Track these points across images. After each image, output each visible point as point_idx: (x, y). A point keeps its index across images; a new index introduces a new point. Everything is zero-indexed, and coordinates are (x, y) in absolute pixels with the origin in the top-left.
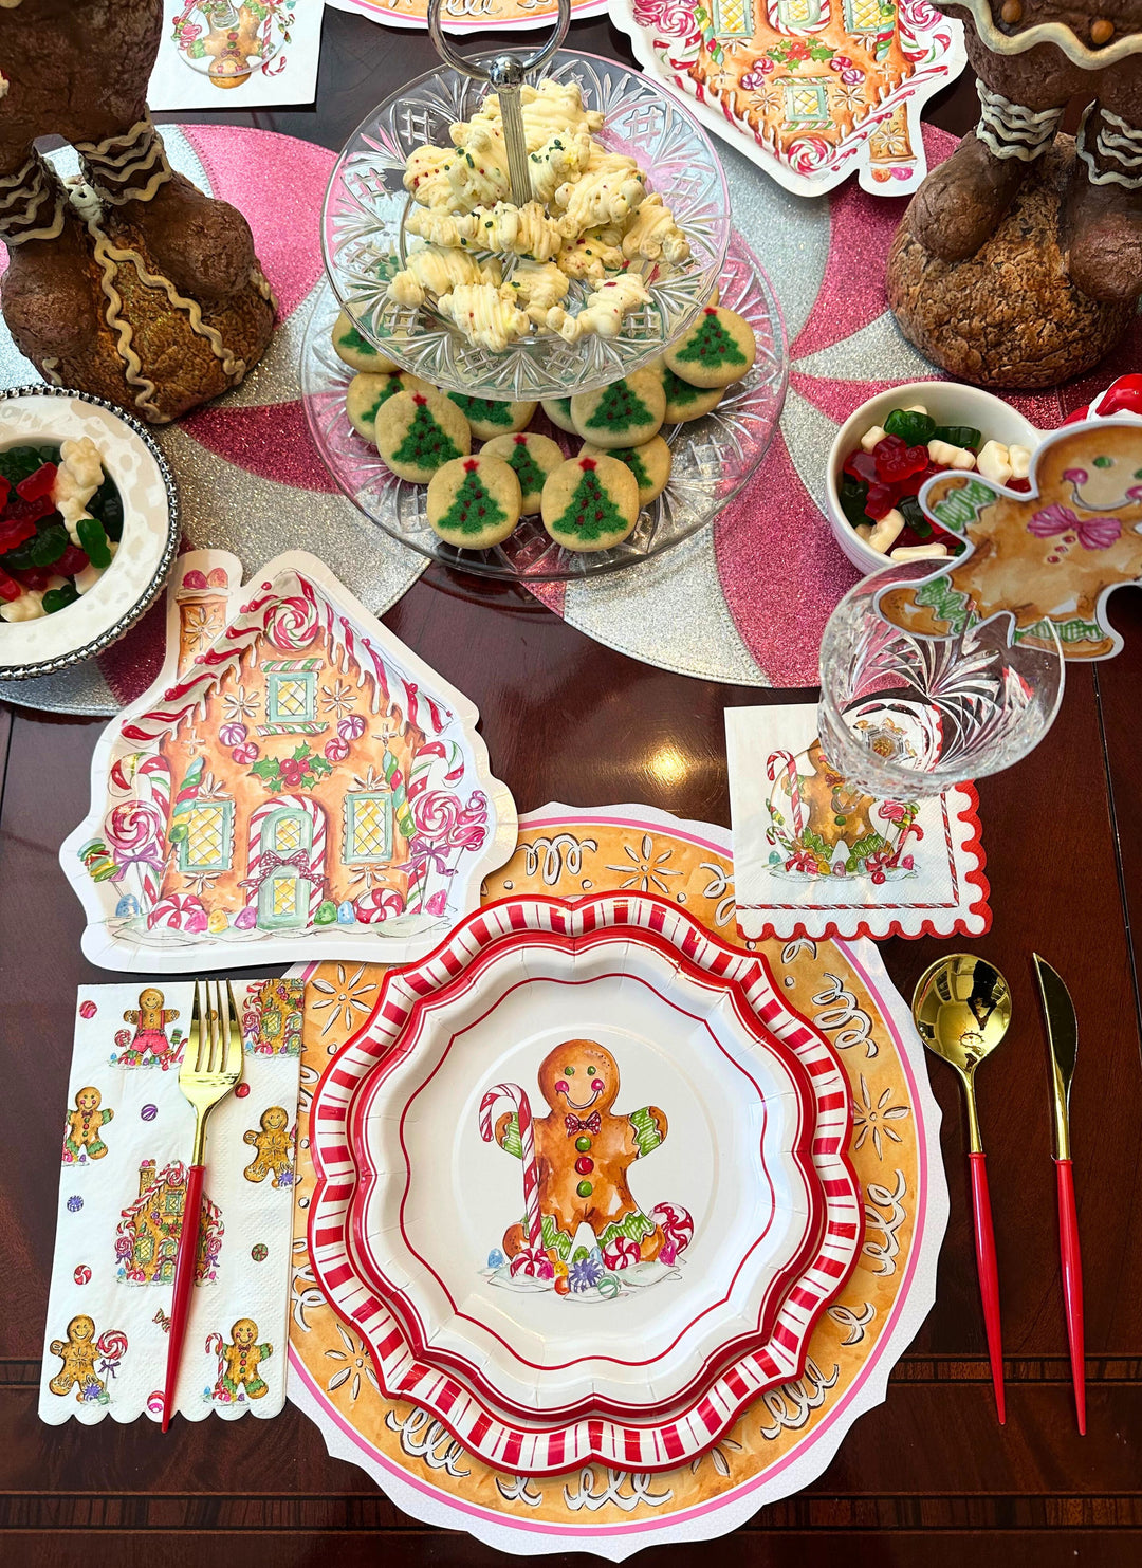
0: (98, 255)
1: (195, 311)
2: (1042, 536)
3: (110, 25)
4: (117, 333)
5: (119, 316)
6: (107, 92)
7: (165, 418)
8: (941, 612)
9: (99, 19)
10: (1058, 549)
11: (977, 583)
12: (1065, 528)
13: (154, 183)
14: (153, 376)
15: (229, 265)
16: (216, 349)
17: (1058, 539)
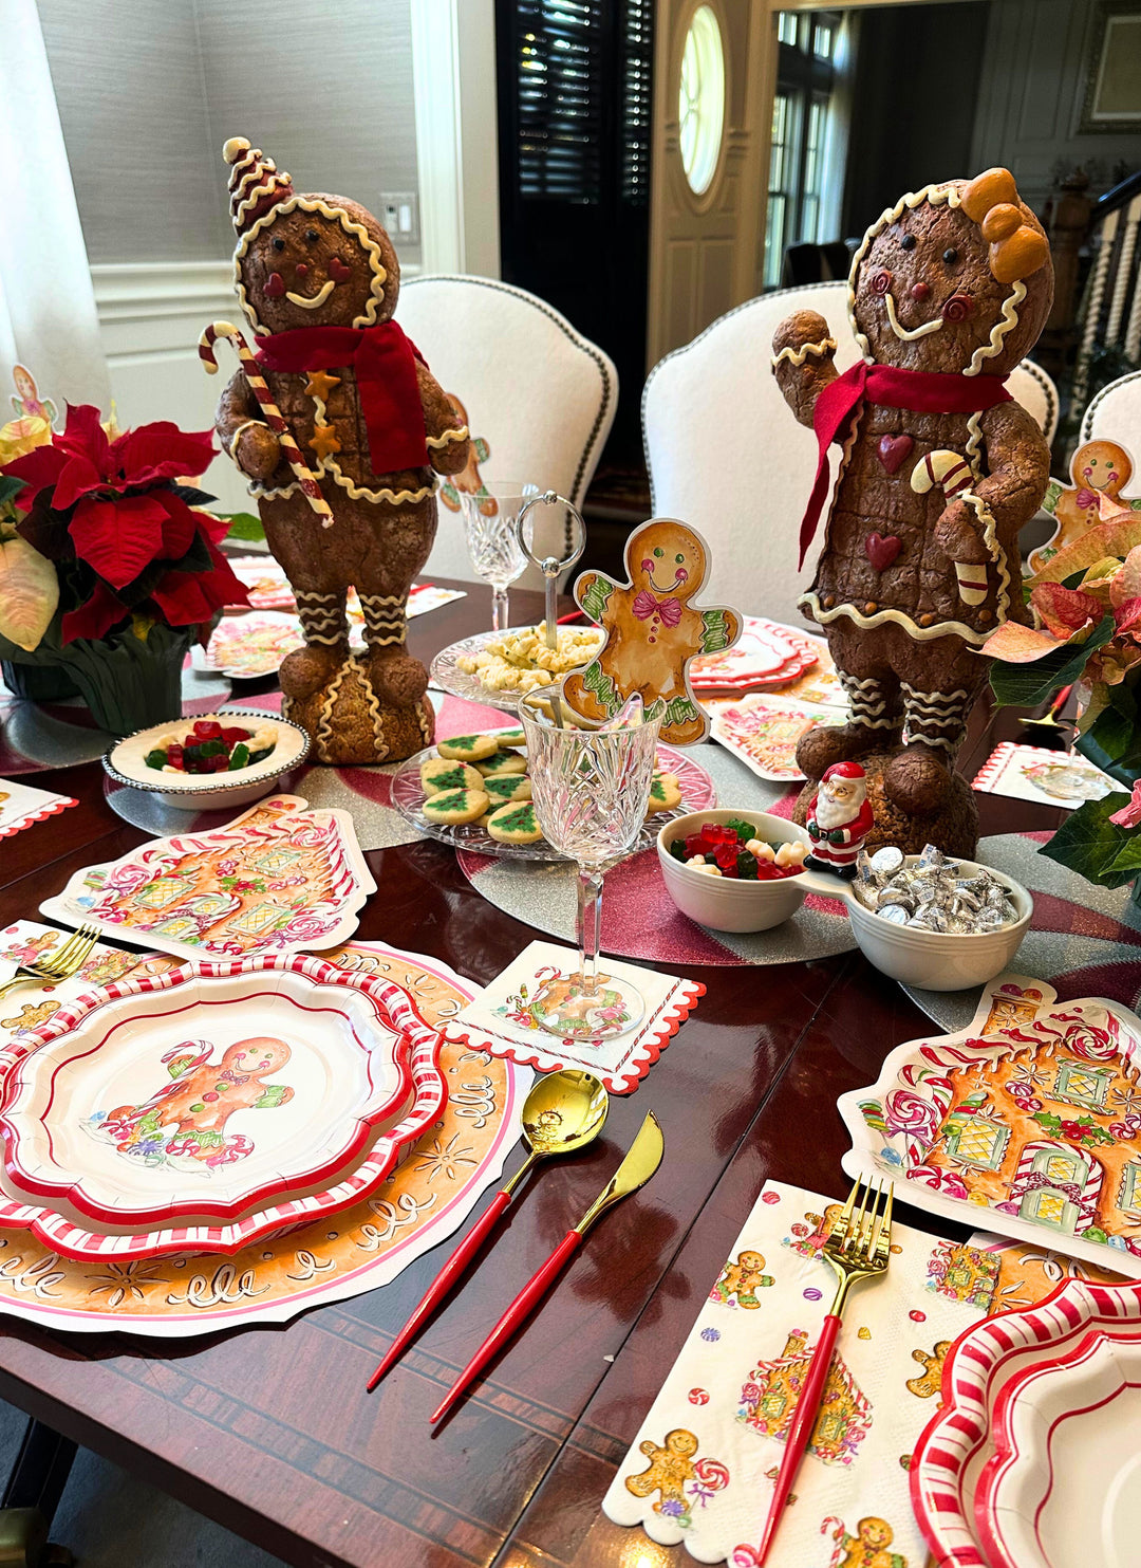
0: (345, 665)
1: (376, 703)
2: (642, 618)
3: (395, 531)
4: (329, 697)
5: (335, 689)
6: (382, 567)
7: (328, 758)
8: (600, 696)
9: (391, 525)
10: (653, 629)
11: (615, 666)
12: (652, 611)
13: (391, 639)
14: (335, 726)
15: (403, 681)
16: (375, 728)
17: (649, 622)
